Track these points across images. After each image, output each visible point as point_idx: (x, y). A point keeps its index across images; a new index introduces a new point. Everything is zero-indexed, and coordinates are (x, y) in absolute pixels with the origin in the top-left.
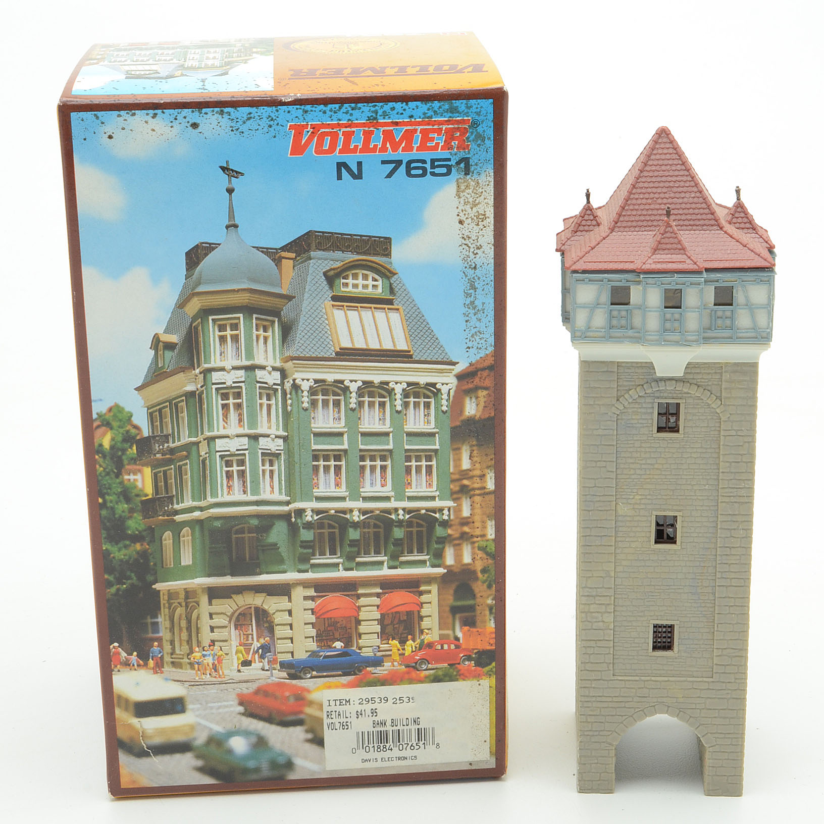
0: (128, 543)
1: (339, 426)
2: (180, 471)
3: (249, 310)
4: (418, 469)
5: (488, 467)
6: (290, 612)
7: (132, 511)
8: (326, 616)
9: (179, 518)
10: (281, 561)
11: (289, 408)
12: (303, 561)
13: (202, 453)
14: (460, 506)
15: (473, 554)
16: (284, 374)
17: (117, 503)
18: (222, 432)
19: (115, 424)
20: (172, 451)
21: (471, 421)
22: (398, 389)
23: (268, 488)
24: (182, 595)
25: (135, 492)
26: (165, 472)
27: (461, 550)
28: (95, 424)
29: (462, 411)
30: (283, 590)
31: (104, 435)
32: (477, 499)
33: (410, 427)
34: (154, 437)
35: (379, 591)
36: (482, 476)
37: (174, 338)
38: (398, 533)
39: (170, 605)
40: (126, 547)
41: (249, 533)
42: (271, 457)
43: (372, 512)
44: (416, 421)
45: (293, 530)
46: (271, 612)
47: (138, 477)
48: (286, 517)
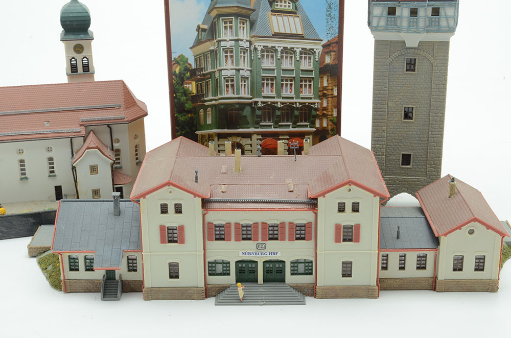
0: (185, 113)
1: (273, 66)
2: (207, 84)
3: (237, 15)
4: (305, 85)
5: (334, 86)
6: (251, 145)
7: (187, 100)
8: (265, 147)
9: (206, 104)
10: (248, 123)
11: (253, 58)
12: (257, 124)
13: (216, 76)
14: (322, 102)
15: (328, 123)
16: (251, 43)
17: (181, 97)
18: (225, 67)
19: (181, 63)
20: (204, 75)
21: (328, 65)
22: (298, 51)
23: (243, 92)
24: (207, 137)
25: (189, 92)
26: (201, 84)
27: (322, 121)
28: (173, 63)
29: (324, 62)
30: (248, 136)
31: (177, 67)
32: (330, 99)
33: (303, 67)
34: (197, 69)
35: (288, 137)
36: (332, 89)
37: (206, 27)
38: (297, 113)
39: (202, 140)
40: (185, 115)
41: (235, 111)
42: (244, 79)
43: (286, 103)
44: (305, 65)
45: (253, 110)
46: (243, 145)
47: (190, 85)
48: (250, 104)
